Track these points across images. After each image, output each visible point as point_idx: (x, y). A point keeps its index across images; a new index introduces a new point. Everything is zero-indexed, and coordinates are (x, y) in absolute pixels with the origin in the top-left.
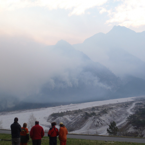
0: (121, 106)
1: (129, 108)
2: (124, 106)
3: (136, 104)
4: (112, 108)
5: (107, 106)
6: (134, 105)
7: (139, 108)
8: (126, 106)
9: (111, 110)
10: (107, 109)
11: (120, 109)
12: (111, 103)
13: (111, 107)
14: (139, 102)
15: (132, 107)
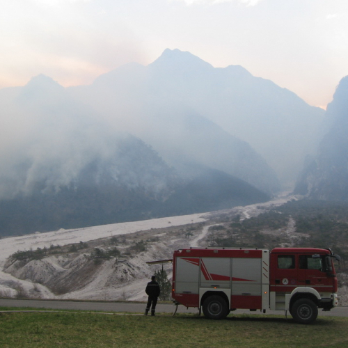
0: (178, 235)
1: (195, 238)
2: (184, 232)
3: (210, 229)
4: (157, 239)
5: (145, 233)
6: (205, 231)
7: (216, 237)
8: (189, 234)
9: (156, 243)
10: (145, 240)
11: (176, 240)
12: (154, 227)
13: (156, 235)
14: (217, 225)
15: (201, 237)
